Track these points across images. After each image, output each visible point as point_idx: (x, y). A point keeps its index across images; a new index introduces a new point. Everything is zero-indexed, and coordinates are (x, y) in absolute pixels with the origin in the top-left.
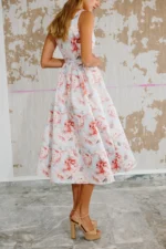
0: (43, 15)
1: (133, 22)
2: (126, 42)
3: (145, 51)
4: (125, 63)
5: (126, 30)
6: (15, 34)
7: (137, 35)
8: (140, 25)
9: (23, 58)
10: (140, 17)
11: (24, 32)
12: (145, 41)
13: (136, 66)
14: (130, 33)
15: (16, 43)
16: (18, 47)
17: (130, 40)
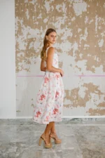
0: (34, 41)
1: (76, 46)
2: (72, 55)
3: (81, 60)
4: (71, 65)
5: (72, 49)
6: (21, 49)
7: (77, 52)
8: (79, 47)
9: (23, 61)
10: (79, 44)
11: (25, 48)
12: (81, 55)
13: (77, 66)
14: (74, 51)
15: (20, 53)
16: (22, 55)
17: (74, 54)
